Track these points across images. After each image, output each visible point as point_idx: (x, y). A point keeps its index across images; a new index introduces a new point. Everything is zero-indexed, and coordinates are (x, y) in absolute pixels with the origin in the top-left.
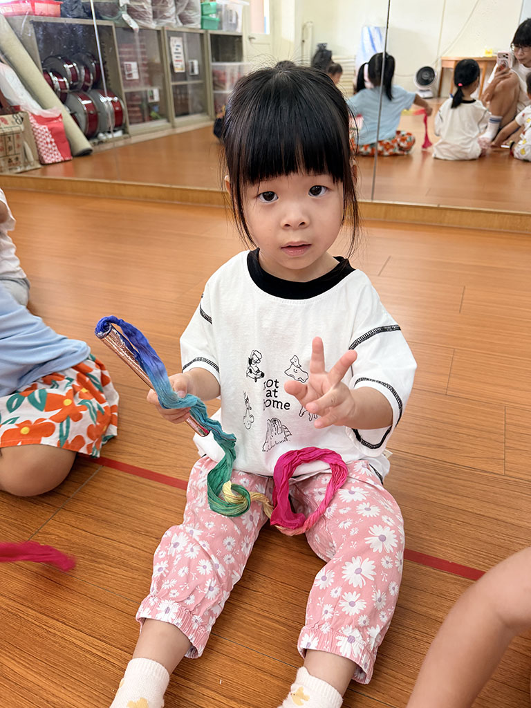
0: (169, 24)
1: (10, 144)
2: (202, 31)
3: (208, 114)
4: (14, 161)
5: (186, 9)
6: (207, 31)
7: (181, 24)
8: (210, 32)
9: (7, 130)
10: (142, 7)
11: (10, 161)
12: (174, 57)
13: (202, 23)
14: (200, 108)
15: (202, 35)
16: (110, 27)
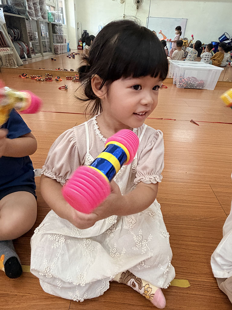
0: (40, 19)
1: (10, 58)
2: (48, 22)
3: (52, 52)
4: (11, 65)
5: (44, 14)
6: (50, 22)
7: (43, 19)
8: (51, 22)
9: (9, 53)
10: (32, 12)
11: (10, 64)
12: (42, 30)
13: (48, 19)
14: (50, 50)
15: (48, 23)
16: (24, 18)
